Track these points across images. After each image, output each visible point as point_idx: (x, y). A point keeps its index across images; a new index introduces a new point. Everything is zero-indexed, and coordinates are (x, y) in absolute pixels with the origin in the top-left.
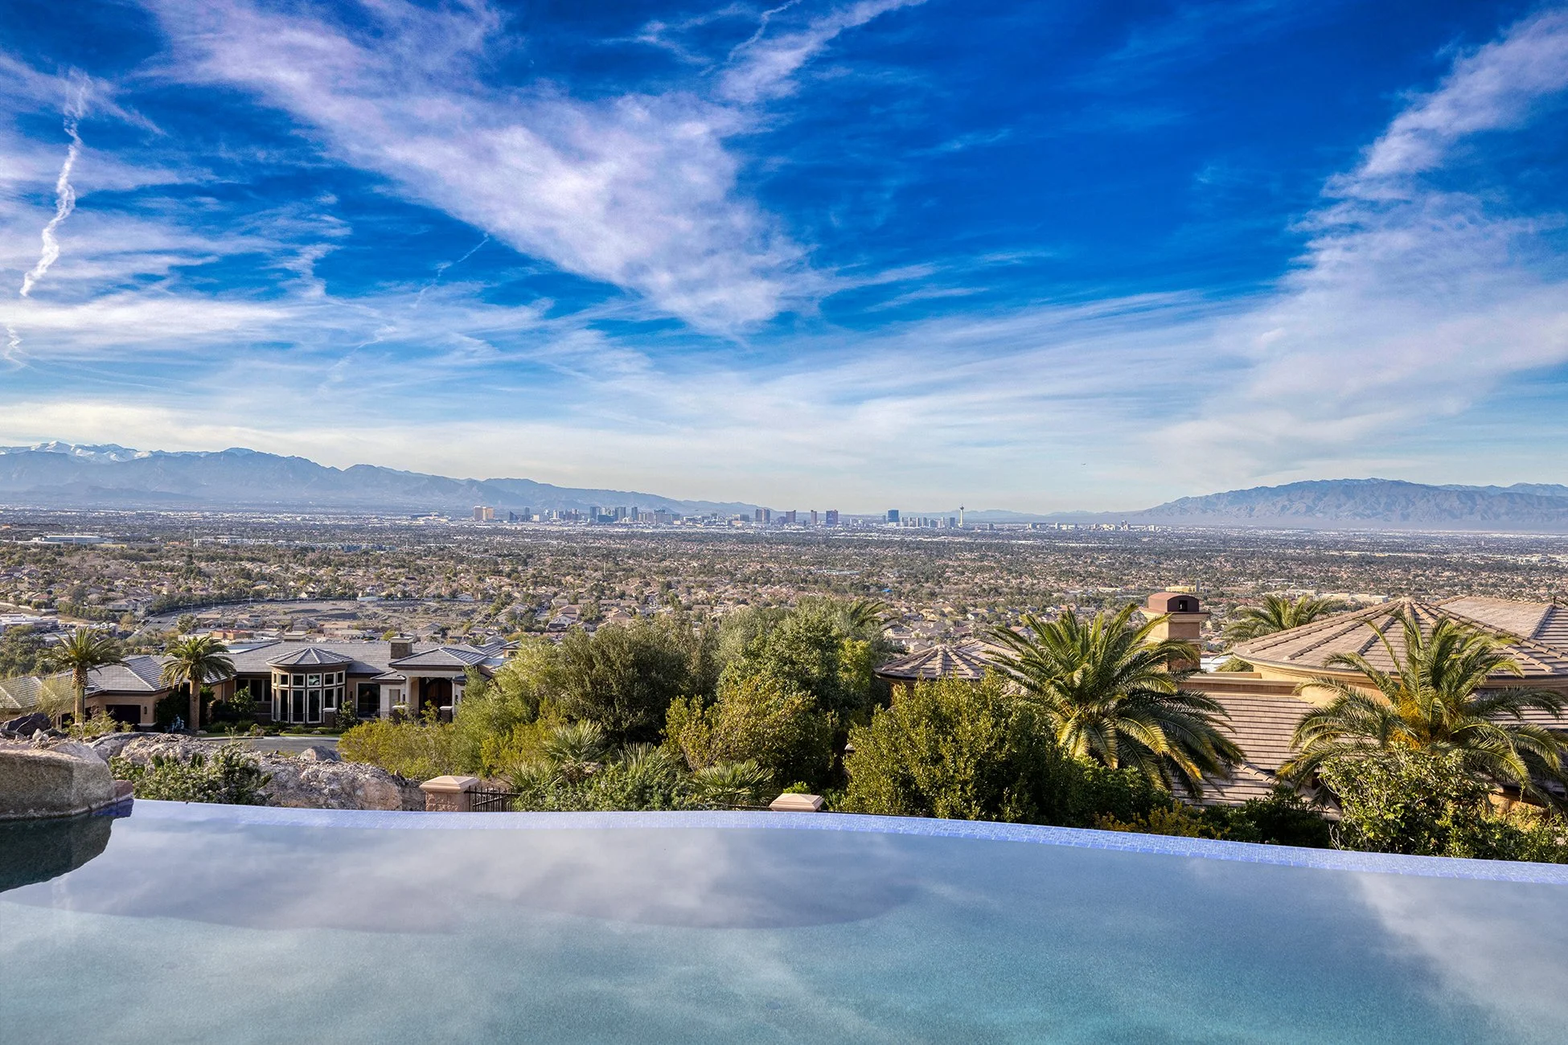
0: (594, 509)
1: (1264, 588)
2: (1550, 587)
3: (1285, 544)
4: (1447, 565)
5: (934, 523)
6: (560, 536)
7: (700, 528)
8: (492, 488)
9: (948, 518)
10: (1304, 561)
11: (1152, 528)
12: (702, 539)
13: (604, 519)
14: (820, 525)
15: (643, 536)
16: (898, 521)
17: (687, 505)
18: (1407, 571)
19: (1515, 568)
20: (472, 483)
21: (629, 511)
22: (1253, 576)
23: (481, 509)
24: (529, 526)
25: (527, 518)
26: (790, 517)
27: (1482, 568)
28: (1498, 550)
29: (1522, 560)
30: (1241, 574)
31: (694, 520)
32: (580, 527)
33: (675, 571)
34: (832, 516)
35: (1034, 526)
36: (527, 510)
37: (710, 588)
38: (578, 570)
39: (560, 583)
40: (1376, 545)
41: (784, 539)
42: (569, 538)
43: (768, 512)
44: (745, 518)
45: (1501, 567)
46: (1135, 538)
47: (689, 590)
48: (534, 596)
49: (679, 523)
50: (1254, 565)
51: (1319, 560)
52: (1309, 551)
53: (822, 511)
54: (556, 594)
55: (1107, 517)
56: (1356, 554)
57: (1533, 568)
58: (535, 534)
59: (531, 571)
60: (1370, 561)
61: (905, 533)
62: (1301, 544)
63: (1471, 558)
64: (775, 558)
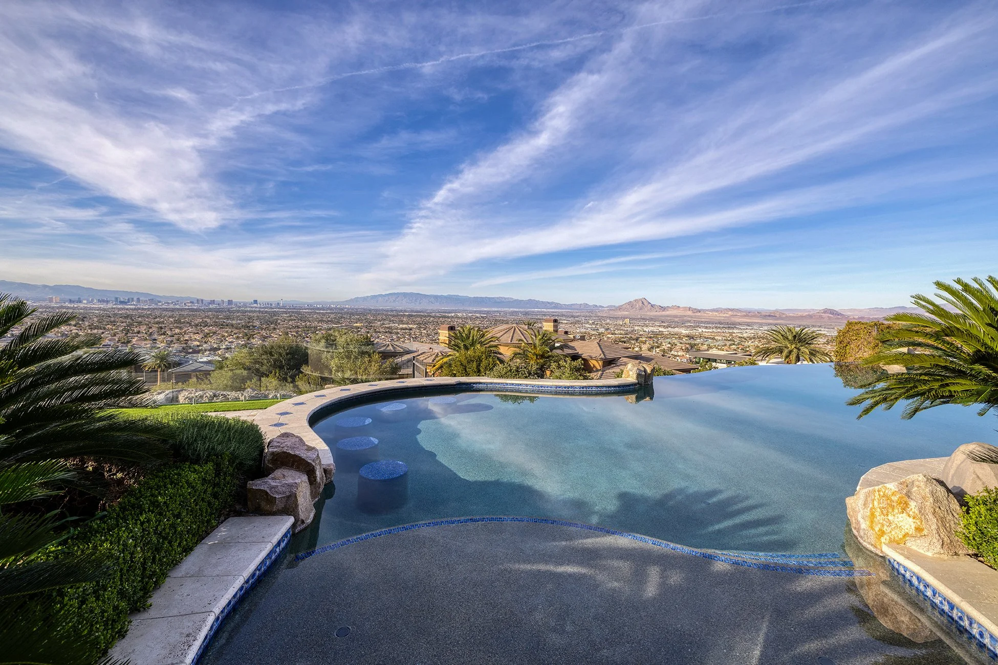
0: (116, 299)
1: (383, 324)
2: (457, 322)
3: (387, 311)
4: (431, 317)
5: (271, 305)
6: (99, 309)
7: (171, 306)
8: (58, 289)
9: (276, 303)
10: (394, 316)
11: (347, 306)
12: (173, 310)
13: (122, 303)
14: (225, 305)
15: (143, 309)
16: (257, 303)
17: (164, 297)
18: (421, 318)
19: (448, 317)
20: (45, 286)
21: (135, 299)
22: (379, 321)
23: (52, 298)
24: (82, 305)
25: (80, 301)
26: (213, 302)
27: (440, 317)
28: (444, 312)
29: (450, 315)
30: (376, 320)
31: (168, 303)
32: (110, 306)
33: (163, 323)
34: (230, 302)
35: (308, 306)
36: (79, 298)
37: (181, 328)
38: (113, 323)
39: (104, 328)
40: (412, 311)
41: (210, 310)
42: (104, 310)
43: (202, 300)
44: (192, 302)
45: (445, 317)
46: (342, 309)
47: (171, 329)
48: (91, 334)
49: (161, 304)
50: (379, 317)
51: (398, 315)
52: (394, 313)
53: (226, 300)
54: (103, 333)
55: (333, 303)
56: (407, 314)
57: (453, 317)
58: (85, 308)
59: (87, 323)
60: (412, 316)
61: (260, 308)
62: (392, 311)
63: (437, 314)
64: (208, 317)
